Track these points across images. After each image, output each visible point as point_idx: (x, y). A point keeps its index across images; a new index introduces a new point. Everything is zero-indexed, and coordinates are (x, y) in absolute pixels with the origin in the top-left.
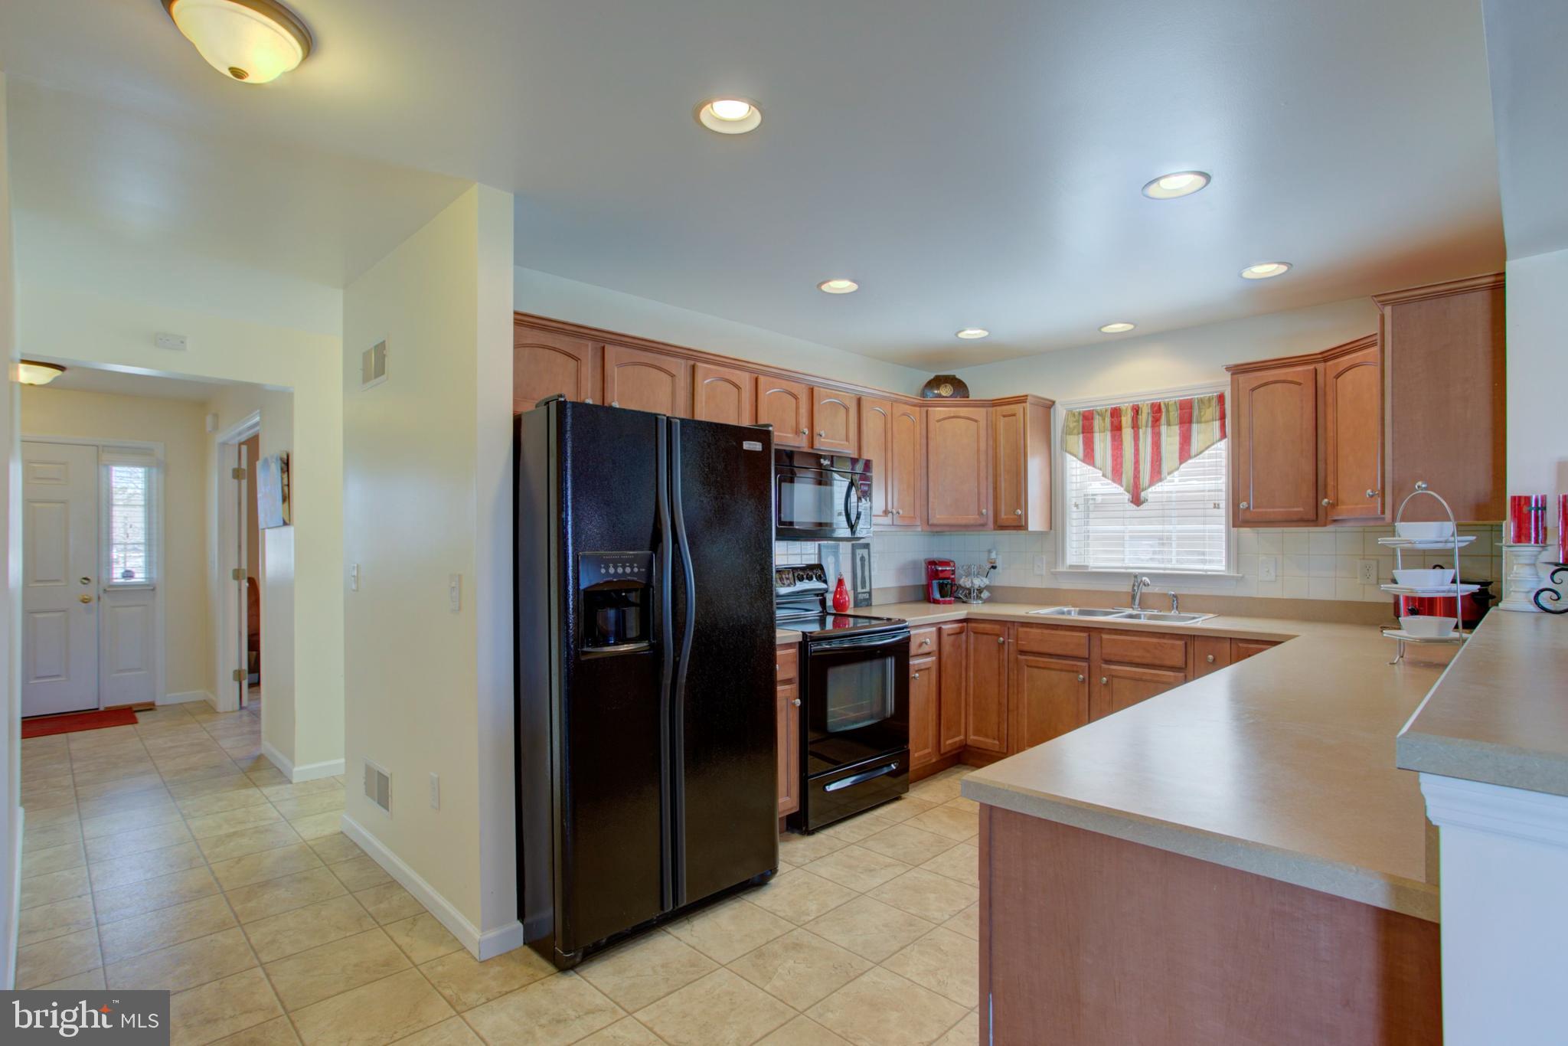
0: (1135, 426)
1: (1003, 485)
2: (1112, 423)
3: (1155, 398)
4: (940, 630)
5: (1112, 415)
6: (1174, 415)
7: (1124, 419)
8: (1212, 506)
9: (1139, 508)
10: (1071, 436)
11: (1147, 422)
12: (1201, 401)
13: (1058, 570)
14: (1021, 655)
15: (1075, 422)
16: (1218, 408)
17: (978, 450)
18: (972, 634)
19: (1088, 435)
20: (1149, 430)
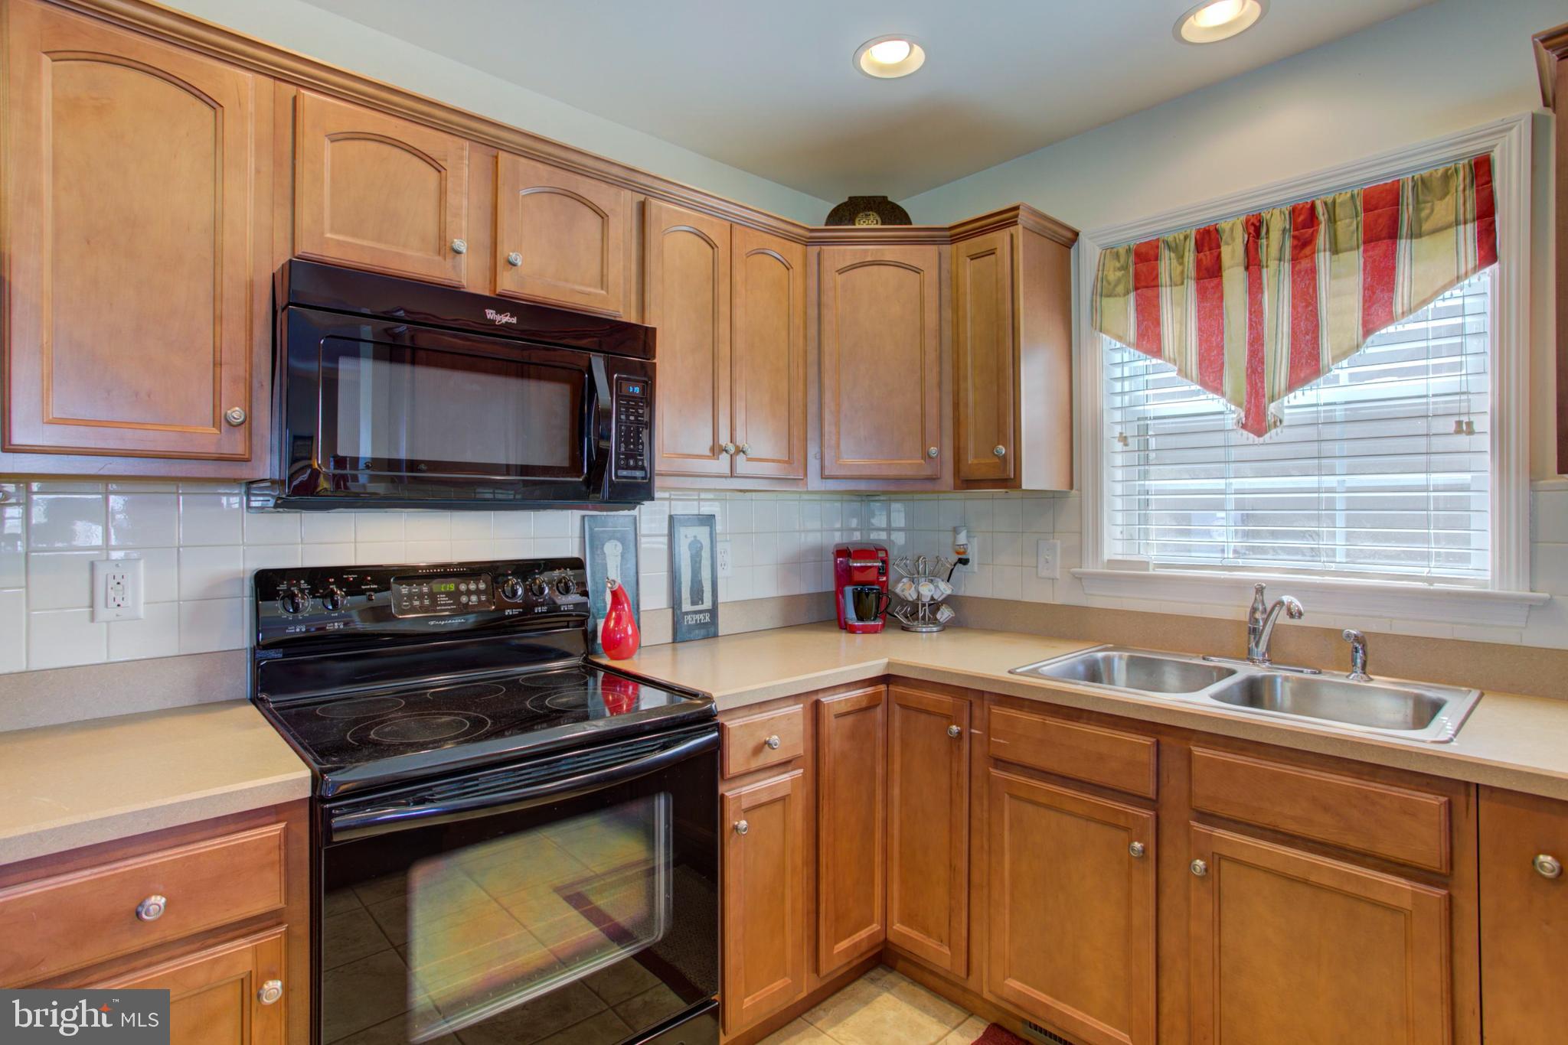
0: (1253, 262)
1: (971, 396)
2: (1199, 263)
3: (1299, 194)
4: (816, 710)
5: (1199, 247)
6: (1350, 227)
7: (1226, 251)
8: (1452, 428)
9: (1261, 440)
10: (1112, 300)
11: (1281, 249)
12: (1422, 185)
13: (1084, 570)
14: (996, 767)
15: (1120, 269)
16: (1471, 195)
17: (922, 329)
18: (897, 708)
19: (1149, 292)
20: (1287, 267)
